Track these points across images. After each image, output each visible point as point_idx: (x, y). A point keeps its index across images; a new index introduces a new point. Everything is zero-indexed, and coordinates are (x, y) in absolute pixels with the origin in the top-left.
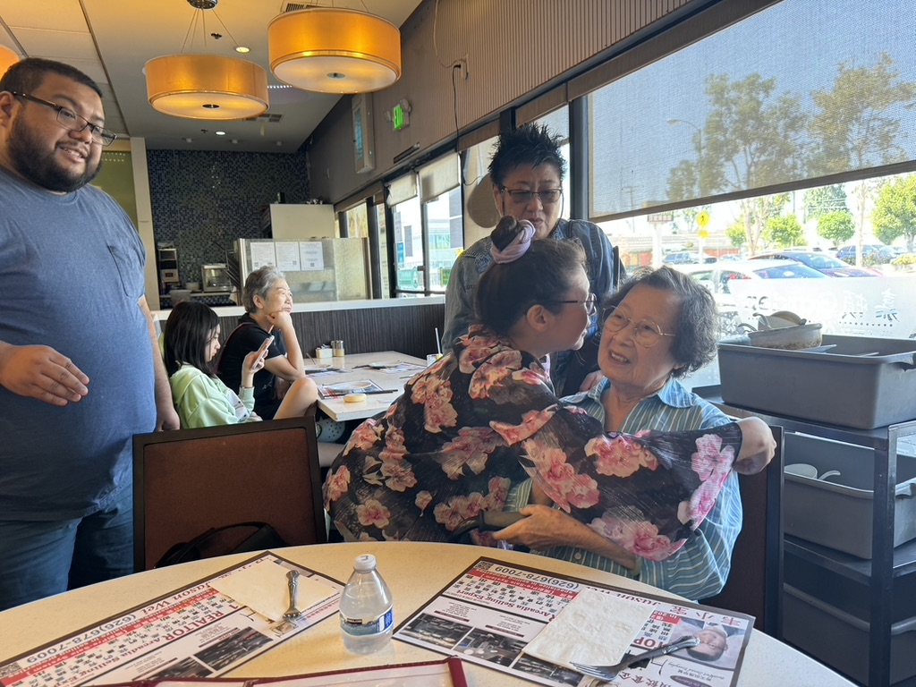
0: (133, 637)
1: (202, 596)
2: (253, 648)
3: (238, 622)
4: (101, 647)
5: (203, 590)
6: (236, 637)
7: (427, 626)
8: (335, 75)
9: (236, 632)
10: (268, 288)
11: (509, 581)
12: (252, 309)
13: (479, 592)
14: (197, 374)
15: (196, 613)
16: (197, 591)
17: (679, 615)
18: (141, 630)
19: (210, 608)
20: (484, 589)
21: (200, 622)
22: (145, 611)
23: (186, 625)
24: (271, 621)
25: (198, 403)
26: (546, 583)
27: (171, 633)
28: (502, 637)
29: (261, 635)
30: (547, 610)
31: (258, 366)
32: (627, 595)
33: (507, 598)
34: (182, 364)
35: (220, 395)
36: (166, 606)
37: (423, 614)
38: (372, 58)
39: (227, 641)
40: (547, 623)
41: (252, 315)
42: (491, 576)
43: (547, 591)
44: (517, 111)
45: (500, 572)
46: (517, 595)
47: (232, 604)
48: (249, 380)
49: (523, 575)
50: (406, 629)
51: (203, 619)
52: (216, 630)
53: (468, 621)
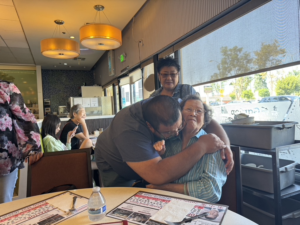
0: (17, 218)
1: (43, 205)
2: (58, 220)
3: (54, 213)
4: (5, 222)
5: (43, 203)
6: (52, 217)
7: (119, 212)
8: (101, 44)
9: (53, 216)
10: (78, 111)
11: (148, 198)
12: (72, 117)
13: (138, 201)
14: (52, 138)
15: (40, 210)
16: (41, 203)
17: (204, 206)
18: (20, 216)
19: (45, 208)
20: (139, 200)
21: (41, 213)
22: (22, 210)
23: (36, 214)
24: (65, 212)
25: (52, 148)
26: (160, 198)
27: (30, 216)
28: (143, 215)
29: (61, 216)
30: (159, 206)
31: (73, 136)
32: (187, 201)
33: (147, 203)
34: (47, 135)
35: (59, 145)
36: (30, 208)
37: (118, 208)
38: (113, 39)
39: (49, 218)
40: (159, 210)
41: (72, 119)
42: (142, 196)
43: (160, 200)
44: (159, 55)
45: (146, 195)
46: (150, 202)
47: (53, 207)
48: (69, 140)
49: (153, 196)
50: (111, 213)
51: (42, 212)
52: (46, 215)
53: (132, 210)
